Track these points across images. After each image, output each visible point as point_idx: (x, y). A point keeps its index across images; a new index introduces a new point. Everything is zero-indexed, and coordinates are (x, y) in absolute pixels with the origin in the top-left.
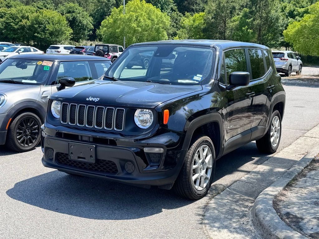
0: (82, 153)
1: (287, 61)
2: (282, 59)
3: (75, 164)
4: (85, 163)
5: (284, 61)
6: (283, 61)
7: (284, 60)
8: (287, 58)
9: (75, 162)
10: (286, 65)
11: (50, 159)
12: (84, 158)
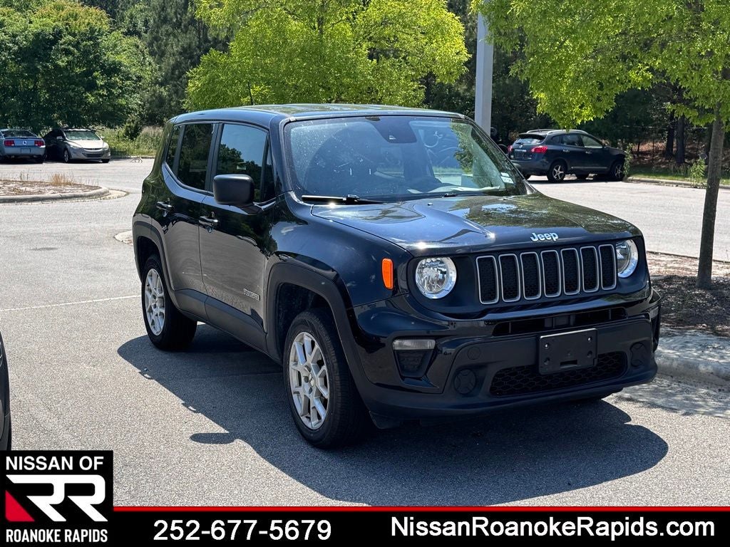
0: (569, 352)
3: (561, 380)
11: (466, 395)
12: (575, 362)
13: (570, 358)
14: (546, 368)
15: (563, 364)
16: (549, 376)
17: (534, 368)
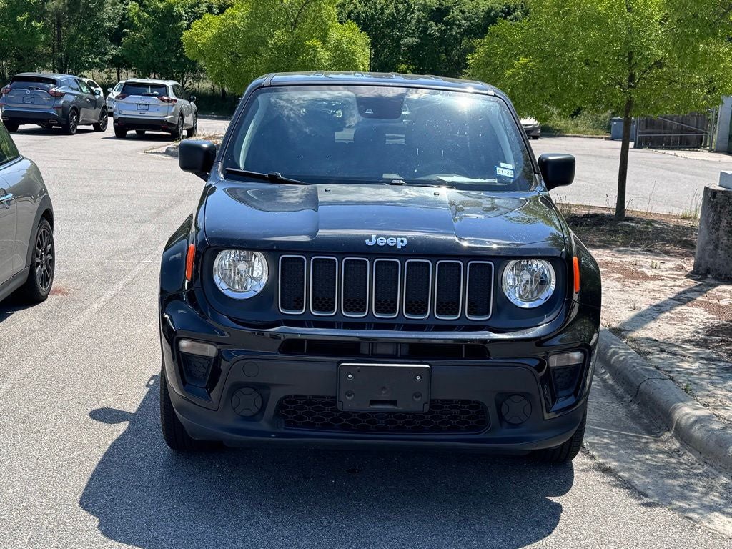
0: (384, 388)
1: (174, 105)
2: (164, 101)
3: (363, 422)
4: (400, 416)
5: (170, 104)
6: (166, 104)
7: (168, 101)
8: (174, 98)
9: (364, 415)
10: (173, 114)
11: (246, 419)
12: (394, 403)
13: (384, 395)
14: (348, 403)
15: (373, 402)
16: (347, 415)
17: (333, 401)
